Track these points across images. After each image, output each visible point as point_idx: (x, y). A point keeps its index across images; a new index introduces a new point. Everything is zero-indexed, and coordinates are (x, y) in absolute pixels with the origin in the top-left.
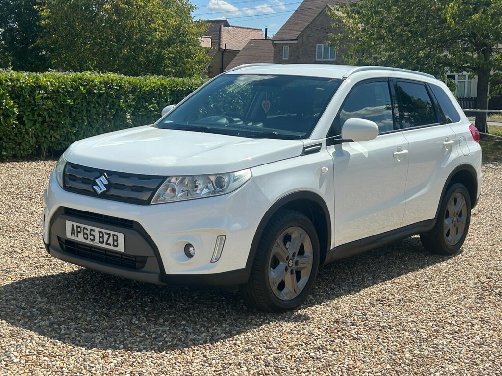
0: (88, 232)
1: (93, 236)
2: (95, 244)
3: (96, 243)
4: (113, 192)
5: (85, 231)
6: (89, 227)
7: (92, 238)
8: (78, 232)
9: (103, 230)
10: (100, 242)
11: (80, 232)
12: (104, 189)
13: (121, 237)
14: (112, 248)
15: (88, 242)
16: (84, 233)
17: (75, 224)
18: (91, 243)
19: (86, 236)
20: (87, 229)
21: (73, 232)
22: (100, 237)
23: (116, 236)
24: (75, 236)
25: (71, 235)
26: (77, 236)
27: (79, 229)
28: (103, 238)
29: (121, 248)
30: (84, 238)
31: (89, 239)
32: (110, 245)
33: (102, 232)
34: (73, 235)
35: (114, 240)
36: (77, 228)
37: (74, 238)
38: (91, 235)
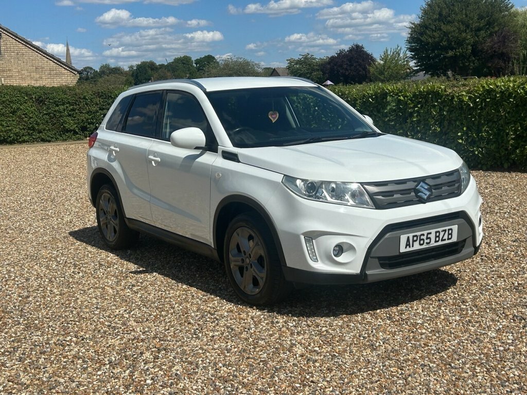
0: (425, 237)
1: (430, 238)
2: (431, 246)
3: (433, 244)
5: (422, 237)
6: (425, 232)
7: (428, 241)
8: (414, 241)
9: (440, 229)
10: (436, 241)
11: (416, 241)
12: (428, 193)
13: (455, 228)
14: (447, 242)
15: (424, 246)
16: (420, 240)
17: (411, 235)
18: (427, 246)
19: (422, 242)
20: (423, 235)
21: (408, 245)
22: (436, 237)
23: (451, 229)
24: (410, 247)
25: (406, 248)
26: (413, 246)
27: (415, 238)
28: (439, 237)
29: (454, 239)
30: (421, 245)
31: (425, 244)
32: (445, 240)
33: (439, 232)
34: (408, 247)
35: (449, 234)
36: (413, 239)
37: (408, 249)
38: (427, 238)
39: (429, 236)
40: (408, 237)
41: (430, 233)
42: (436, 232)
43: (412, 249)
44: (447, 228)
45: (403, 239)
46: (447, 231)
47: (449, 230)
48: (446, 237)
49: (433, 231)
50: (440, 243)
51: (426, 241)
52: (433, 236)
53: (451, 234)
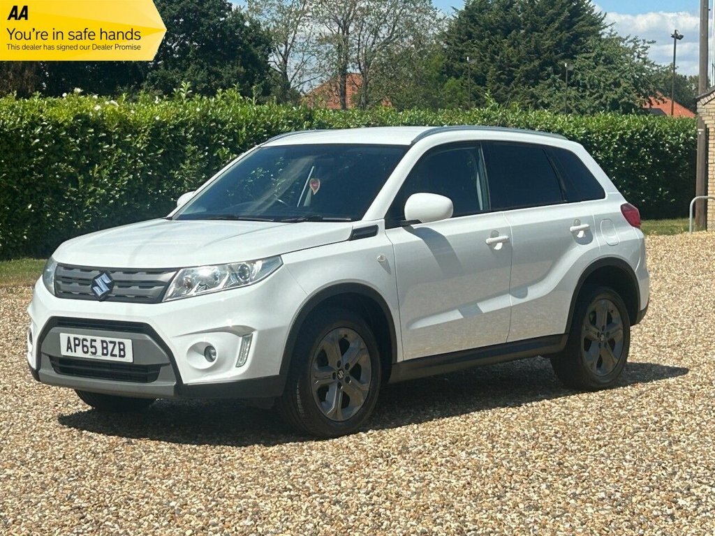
0: (88, 344)
1: (95, 347)
2: (98, 358)
3: (99, 356)
4: (117, 292)
6: (89, 338)
7: (93, 350)
8: (75, 345)
9: (108, 339)
11: (78, 345)
12: (105, 289)
13: (128, 344)
14: (118, 359)
15: (88, 356)
16: (84, 346)
17: (72, 336)
18: (93, 357)
19: (85, 349)
20: (87, 340)
21: (69, 346)
22: (103, 348)
23: (123, 344)
24: (72, 351)
25: (67, 350)
26: (75, 351)
27: (77, 342)
28: (107, 348)
29: (129, 358)
30: (84, 352)
31: (90, 353)
32: (116, 356)
33: (106, 342)
34: (70, 350)
35: (120, 350)
36: (75, 341)
37: (70, 354)
38: (92, 347)
39: (94, 344)
40: (69, 338)
41: (95, 341)
42: (103, 342)
43: (74, 354)
44: (117, 340)
45: (64, 338)
46: (117, 345)
47: (119, 343)
48: (116, 352)
49: (99, 339)
50: (109, 358)
51: (90, 350)
53: (123, 350)
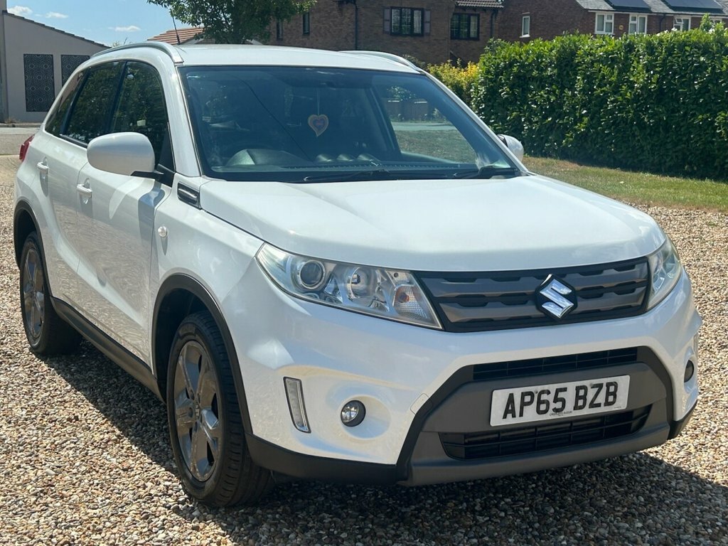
0: (550, 398)
1: (563, 401)
2: (565, 416)
3: (570, 412)
4: (585, 305)
5: (544, 397)
6: (553, 388)
7: (559, 405)
8: (523, 404)
9: (588, 383)
10: (576, 407)
11: (529, 403)
12: (567, 304)
13: (624, 382)
14: (603, 409)
15: (548, 416)
16: (540, 402)
17: (517, 393)
18: (557, 416)
19: (543, 407)
20: (548, 392)
21: (509, 410)
22: (578, 397)
23: (615, 384)
24: (514, 416)
25: (505, 417)
26: (521, 415)
27: (527, 399)
28: (584, 398)
29: (621, 404)
30: (539, 412)
31: (550, 411)
32: (599, 405)
33: (585, 388)
34: (509, 416)
35: (608, 394)
36: (523, 398)
37: (510, 421)
38: (556, 400)
39: (561, 395)
40: (511, 396)
41: (565, 390)
42: (578, 389)
43: (518, 420)
44: (604, 381)
45: (499, 398)
46: (605, 388)
47: (608, 385)
48: (601, 399)
49: (571, 386)
50: (587, 411)
51: (552, 406)
52: (570, 396)
53: (614, 394)
